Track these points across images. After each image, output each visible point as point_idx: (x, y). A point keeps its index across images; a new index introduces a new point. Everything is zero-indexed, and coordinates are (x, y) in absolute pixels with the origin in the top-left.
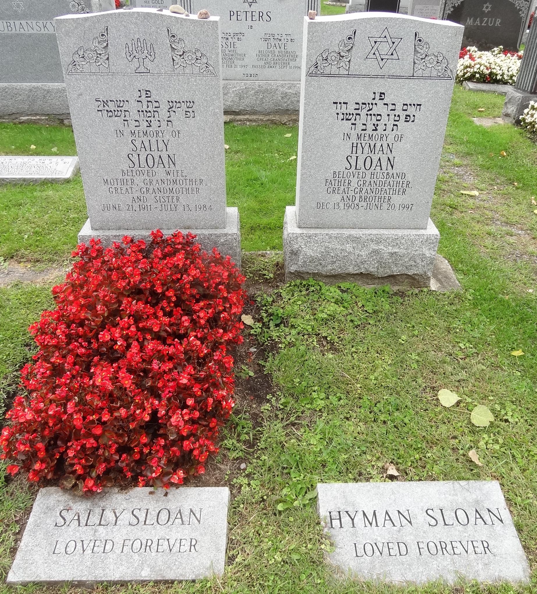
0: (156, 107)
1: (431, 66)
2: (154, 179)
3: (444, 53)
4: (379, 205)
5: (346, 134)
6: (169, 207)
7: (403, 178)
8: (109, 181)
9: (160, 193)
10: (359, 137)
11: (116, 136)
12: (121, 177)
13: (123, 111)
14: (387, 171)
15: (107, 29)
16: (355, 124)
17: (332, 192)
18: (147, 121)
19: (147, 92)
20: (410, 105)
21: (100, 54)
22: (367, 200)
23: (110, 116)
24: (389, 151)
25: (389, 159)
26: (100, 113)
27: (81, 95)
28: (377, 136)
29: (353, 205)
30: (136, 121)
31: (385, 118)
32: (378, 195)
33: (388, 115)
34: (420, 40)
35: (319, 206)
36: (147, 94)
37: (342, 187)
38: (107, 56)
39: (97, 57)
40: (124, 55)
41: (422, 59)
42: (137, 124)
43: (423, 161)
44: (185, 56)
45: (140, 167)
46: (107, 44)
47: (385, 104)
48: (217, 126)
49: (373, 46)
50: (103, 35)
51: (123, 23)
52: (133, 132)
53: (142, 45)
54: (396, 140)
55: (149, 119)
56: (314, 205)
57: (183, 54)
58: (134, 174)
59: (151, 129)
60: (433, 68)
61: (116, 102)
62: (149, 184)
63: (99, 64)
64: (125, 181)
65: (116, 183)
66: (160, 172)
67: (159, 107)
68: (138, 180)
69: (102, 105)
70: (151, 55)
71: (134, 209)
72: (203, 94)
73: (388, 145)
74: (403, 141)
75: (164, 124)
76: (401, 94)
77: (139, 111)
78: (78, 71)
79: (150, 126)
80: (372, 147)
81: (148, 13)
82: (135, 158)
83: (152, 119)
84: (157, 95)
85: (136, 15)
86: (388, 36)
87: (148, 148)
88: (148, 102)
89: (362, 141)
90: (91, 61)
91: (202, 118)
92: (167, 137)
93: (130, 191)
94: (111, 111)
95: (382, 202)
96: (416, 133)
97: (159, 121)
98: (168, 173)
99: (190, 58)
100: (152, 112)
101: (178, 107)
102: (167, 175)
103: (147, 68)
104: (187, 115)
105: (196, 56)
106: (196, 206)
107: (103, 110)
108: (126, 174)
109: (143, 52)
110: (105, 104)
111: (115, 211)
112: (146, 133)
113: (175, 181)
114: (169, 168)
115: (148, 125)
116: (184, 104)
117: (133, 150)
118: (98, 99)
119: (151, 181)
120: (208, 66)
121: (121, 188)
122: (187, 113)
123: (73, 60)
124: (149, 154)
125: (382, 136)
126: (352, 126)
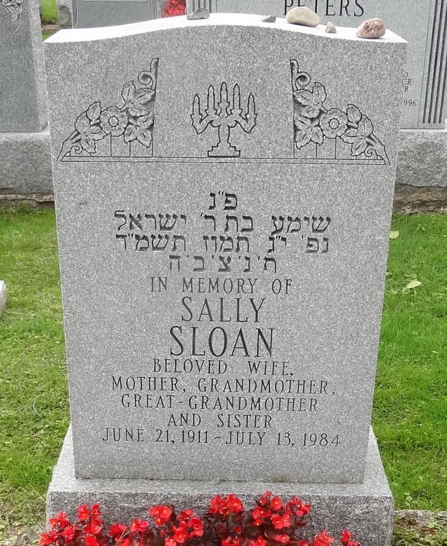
0: (244, 230)
2: (222, 378)
6: (247, 436)
8: (124, 381)
9: (230, 407)
11: (150, 289)
12: (151, 373)
13: (171, 237)
15: (157, 64)
18: (221, 258)
19: (230, 199)
21: (135, 118)
23: (141, 249)
26: (121, 241)
27: (85, 203)
30: (196, 258)
36: (227, 201)
38: (150, 122)
39: (129, 123)
40: (188, 120)
42: (199, 264)
44: (324, 122)
45: (194, 353)
46: (154, 97)
48: (376, 270)
50: (145, 77)
51: (194, 50)
52: (188, 280)
53: (231, 98)
55: (225, 255)
57: (318, 117)
58: (180, 367)
59: (228, 275)
61: (158, 219)
62: (209, 388)
63: (131, 138)
64: (159, 381)
65: (138, 385)
66: (237, 365)
67: (251, 229)
68: (188, 380)
69: (128, 225)
70: (246, 119)
71: (171, 438)
72: (354, 203)
75: (257, 265)
77: (206, 238)
78: (85, 153)
79: (227, 269)
81: (253, 28)
82: (186, 335)
83: (233, 254)
84: (251, 203)
85: (224, 33)
87: (216, 315)
88: (228, 217)
90: (114, 133)
91: (343, 254)
92: (261, 292)
93: (166, 402)
94: (145, 238)
97: (247, 258)
98: (254, 368)
99: (334, 125)
100: (235, 241)
101: (293, 230)
102: (251, 370)
103: (235, 147)
104: (311, 246)
105: (348, 121)
106: (305, 435)
107: (129, 235)
108: (162, 368)
109: (229, 113)
110: (133, 223)
111: (130, 441)
112: (217, 283)
113: (265, 384)
114: (258, 356)
115: (224, 267)
116: (307, 222)
117: (183, 319)
118: (120, 213)
119: (214, 384)
120: (372, 142)
121: (148, 395)
122: (310, 243)
123: (76, 130)
124: (217, 328)
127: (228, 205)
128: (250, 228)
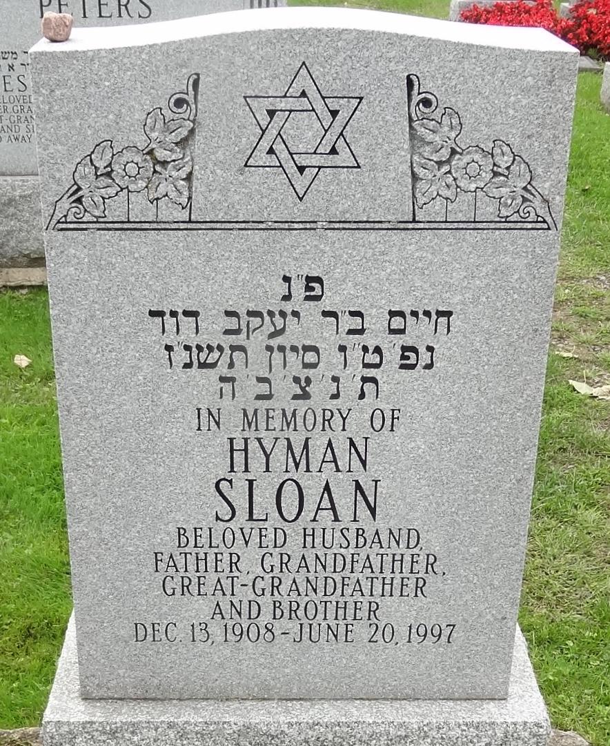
1: (473, 187)
3: (515, 141)
4: (342, 630)
5: (204, 413)
7: (412, 544)
10: (249, 420)
14: (355, 526)
16: (232, 380)
17: (179, 590)
20: (414, 314)
22: (301, 613)
24: (356, 463)
25: (358, 486)
28: (310, 417)
29: (253, 629)
31: (331, 361)
32: (333, 598)
33: (343, 349)
34: (427, 103)
35: (141, 633)
37: (212, 577)
41: (440, 163)
43: (476, 491)
47: (326, 314)
49: (264, 124)
54: (377, 427)
56: (127, 631)
60: (480, 194)
73: (352, 444)
74: (400, 429)
76: (379, 281)
80: (298, 451)
86: (312, 92)
89: (262, 434)
95: (350, 619)
96: (444, 404)
125: (328, 414)
126: (222, 385)
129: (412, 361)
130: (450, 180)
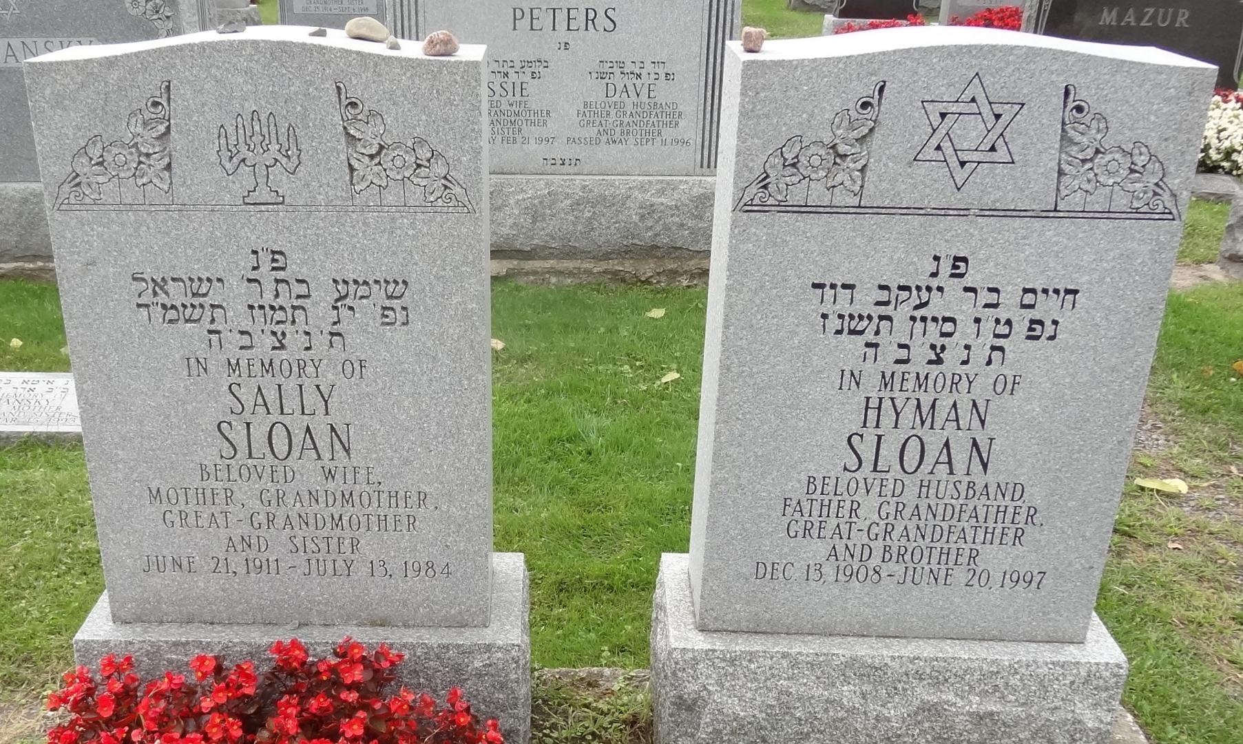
0: (299, 297)
1: (1111, 182)
2: (290, 489)
3: (1153, 143)
4: (942, 573)
5: (847, 374)
6: (330, 565)
7: (1017, 497)
8: (163, 493)
9: (304, 527)
10: (886, 382)
11: (185, 373)
12: (197, 483)
13: (207, 307)
14: (967, 479)
15: (168, 87)
16: (876, 345)
17: (800, 533)
18: (274, 333)
19: (277, 257)
20: (1045, 291)
21: (148, 155)
22: (907, 557)
23: (171, 321)
24: (976, 422)
25: (975, 443)
26: (143, 311)
27: (93, 263)
28: (940, 381)
29: (863, 570)
30: (242, 333)
31: (966, 329)
32: (938, 545)
33: (977, 320)
34: (1080, 109)
35: (761, 570)
36: (274, 260)
37: (833, 521)
38: (167, 160)
39: (140, 163)
40: (214, 158)
41: (1084, 161)
42: (245, 340)
44: (386, 158)
45: (250, 456)
46: (168, 128)
47: (967, 289)
48: (472, 347)
49: (935, 125)
50: (156, 104)
51: (213, 71)
52: (233, 362)
53: (265, 130)
54: (999, 390)
55: (278, 329)
56: (748, 569)
57: (379, 153)
58: (234, 475)
59: (283, 354)
60: (1117, 188)
61: (188, 283)
62: (274, 502)
63: (145, 180)
64: (208, 493)
65: (182, 499)
66: (307, 472)
67: (308, 296)
68: (246, 491)
69: (150, 291)
70: (288, 157)
71: (232, 568)
72: (434, 261)
73: (975, 405)
74: (1019, 394)
75: (321, 341)
76: (1017, 262)
77: (251, 307)
78: (87, 200)
79: (282, 347)
80: (925, 408)
81: (284, 43)
82: (238, 433)
83: (288, 328)
84: (304, 263)
85: (249, 50)
86: (981, 98)
87: (274, 406)
88: (277, 281)
89: (896, 394)
90: (122, 175)
91: (428, 327)
92: (328, 377)
93: (221, 520)
94: (173, 307)
95: (951, 563)
96: (1061, 371)
97: (307, 333)
98: (330, 475)
99: (398, 163)
100: (289, 311)
101: (362, 297)
102: (327, 478)
103: (277, 191)
104: (387, 316)
105: (417, 158)
106: (405, 563)
107: (153, 303)
108: (211, 476)
109: (266, 149)
110: (156, 288)
111: (178, 574)
112: (271, 364)
113: (347, 497)
114: (333, 459)
115: (278, 345)
116: (378, 287)
117: (232, 412)
118: (139, 276)
119: (280, 496)
120: (449, 185)
121: (196, 512)
122: (385, 313)
123: (74, 171)
124: (277, 423)
125: (957, 377)
126: (867, 349)
127: (275, 265)
128: (307, 294)
129: (1037, 333)
130: (1091, 175)
